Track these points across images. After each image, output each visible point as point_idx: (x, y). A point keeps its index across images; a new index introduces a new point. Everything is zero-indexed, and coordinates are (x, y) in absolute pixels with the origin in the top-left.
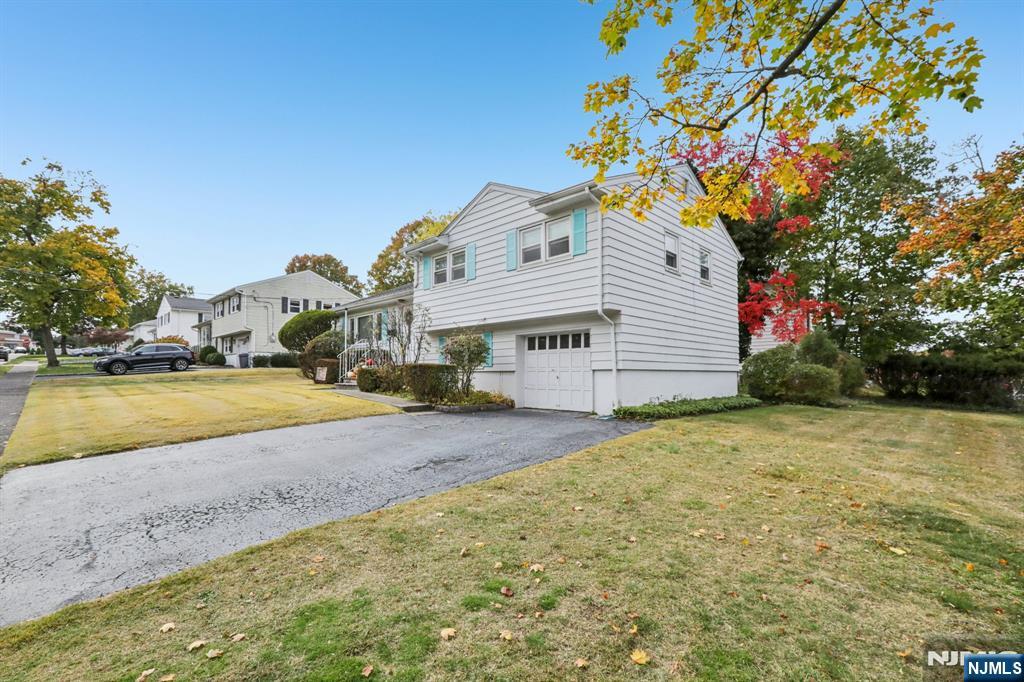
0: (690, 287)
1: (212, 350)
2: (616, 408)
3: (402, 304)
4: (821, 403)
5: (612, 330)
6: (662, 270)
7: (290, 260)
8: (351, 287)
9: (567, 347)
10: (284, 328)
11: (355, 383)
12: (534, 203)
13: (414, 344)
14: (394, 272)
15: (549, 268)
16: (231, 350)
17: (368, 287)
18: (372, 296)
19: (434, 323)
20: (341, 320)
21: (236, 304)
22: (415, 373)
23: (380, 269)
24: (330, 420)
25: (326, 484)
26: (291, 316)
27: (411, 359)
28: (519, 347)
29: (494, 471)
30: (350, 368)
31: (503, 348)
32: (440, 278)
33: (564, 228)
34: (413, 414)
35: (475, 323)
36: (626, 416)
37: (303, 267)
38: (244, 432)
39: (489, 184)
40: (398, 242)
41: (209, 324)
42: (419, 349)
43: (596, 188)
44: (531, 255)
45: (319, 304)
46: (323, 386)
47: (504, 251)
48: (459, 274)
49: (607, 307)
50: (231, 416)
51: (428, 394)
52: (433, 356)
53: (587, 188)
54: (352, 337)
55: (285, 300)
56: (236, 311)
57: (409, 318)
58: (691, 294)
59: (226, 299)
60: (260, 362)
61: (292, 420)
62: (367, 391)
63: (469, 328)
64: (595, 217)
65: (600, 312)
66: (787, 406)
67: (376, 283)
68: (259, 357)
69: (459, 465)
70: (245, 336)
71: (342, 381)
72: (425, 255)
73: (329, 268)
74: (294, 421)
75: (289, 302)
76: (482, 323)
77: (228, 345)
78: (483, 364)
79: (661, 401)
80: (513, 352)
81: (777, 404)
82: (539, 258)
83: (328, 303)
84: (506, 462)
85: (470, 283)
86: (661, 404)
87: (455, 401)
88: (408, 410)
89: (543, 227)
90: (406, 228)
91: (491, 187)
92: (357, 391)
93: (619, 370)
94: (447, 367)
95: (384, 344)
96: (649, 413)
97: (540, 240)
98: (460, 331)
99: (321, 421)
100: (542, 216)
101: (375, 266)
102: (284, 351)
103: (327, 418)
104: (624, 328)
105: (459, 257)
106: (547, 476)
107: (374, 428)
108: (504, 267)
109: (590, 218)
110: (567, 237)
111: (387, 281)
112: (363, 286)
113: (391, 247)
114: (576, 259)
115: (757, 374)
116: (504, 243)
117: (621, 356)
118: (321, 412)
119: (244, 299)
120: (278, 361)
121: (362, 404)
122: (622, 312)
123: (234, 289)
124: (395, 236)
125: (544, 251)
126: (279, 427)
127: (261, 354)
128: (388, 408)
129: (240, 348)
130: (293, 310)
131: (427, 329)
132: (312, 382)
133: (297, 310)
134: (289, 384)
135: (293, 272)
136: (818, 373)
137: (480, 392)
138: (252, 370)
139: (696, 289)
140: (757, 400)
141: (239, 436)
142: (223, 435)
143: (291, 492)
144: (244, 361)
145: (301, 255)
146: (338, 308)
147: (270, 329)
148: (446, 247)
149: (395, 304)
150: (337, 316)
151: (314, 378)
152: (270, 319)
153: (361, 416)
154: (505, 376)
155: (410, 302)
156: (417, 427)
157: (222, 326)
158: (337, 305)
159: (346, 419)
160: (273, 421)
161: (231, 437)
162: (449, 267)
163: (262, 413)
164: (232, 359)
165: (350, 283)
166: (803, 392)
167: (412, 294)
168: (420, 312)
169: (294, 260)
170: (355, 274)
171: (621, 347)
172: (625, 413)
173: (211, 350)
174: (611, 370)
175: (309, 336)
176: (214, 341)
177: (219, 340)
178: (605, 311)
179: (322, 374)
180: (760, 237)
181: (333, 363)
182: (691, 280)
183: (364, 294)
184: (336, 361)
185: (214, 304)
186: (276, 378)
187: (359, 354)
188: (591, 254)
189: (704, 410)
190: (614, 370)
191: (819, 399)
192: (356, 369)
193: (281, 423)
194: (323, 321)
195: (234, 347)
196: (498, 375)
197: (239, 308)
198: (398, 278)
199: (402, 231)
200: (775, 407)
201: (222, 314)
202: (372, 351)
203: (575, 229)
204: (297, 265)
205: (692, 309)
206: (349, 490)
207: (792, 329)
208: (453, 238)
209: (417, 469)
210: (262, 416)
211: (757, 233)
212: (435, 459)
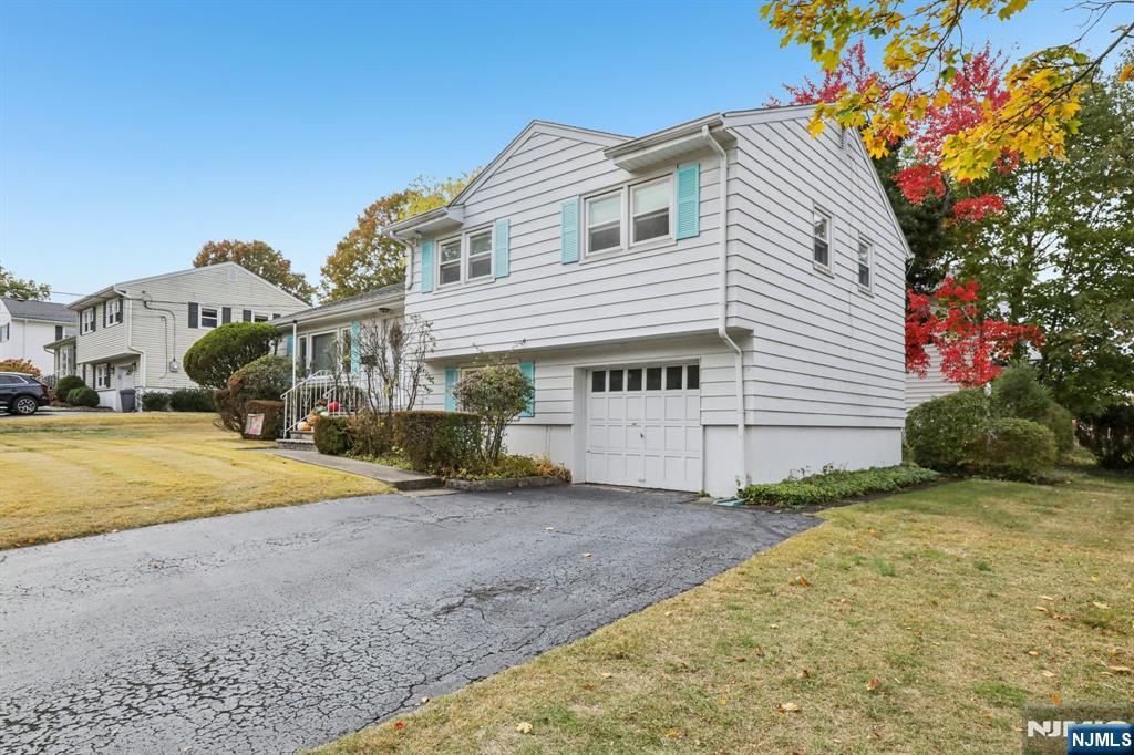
0: (845, 296)
1: (78, 383)
2: (742, 487)
3: (387, 316)
4: (1029, 477)
5: (738, 361)
6: (808, 267)
7: (200, 249)
8: (295, 292)
9: (659, 387)
10: (192, 350)
11: (310, 439)
12: (613, 153)
13: (405, 378)
14: (361, 271)
15: (634, 263)
16: (108, 383)
17: (322, 291)
18: (326, 305)
19: (439, 345)
20: (285, 339)
21: (114, 313)
22: (413, 426)
23: (340, 266)
24: (273, 506)
25: (281, 648)
26: (203, 332)
27: (401, 401)
28: (578, 388)
29: (594, 616)
30: (301, 416)
31: (554, 387)
32: (449, 274)
33: (659, 195)
34: (413, 494)
35: (509, 347)
36: (759, 500)
37: (222, 258)
38: (122, 528)
39: (533, 123)
40: (368, 225)
41: (72, 343)
42: (415, 387)
43: (721, 129)
44: (604, 239)
45: (247, 314)
46: (258, 444)
47: (557, 232)
48: (481, 268)
49: (733, 323)
50: (99, 499)
51: (435, 461)
52: (439, 398)
53: (705, 128)
54: (304, 366)
55: (193, 307)
56: (115, 323)
57: (397, 338)
58: (846, 308)
59: (99, 304)
60: (154, 403)
61: (209, 506)
62: (331, 453)
63: (500, 355)
64: (712, 178)
65: (722, 331)
66: (976, 481)
67: (333, 286)
68: (152, 394)
69: (523, 599)
70: (130, 362)
71: (288, 437)
72: (425, 237)
73: (262, 262)
74: (212, 507)
75: (200, 309)
76: (520, 347)
77: (103, 376)
78: (523, 413)
79: (808, 475)
80: (569, 394)
81: (961, 478)
82: (617, 243)
83: (262, 313)
84: (608, 595)
85: (499, 282)
86: (807, 481)
87: (478, 472)
88: (403, 486)
89: (624, 193)
90: (379, 204)
91: (536, 128)
92: (315, 453)
93: (747, 426)
94: (466, 418)
95: (359, 378)
96: (799, 498)
97: (619, 214)
98: (484, 359)
99: (259, 507)
100: (624, 175)
101: (331, 261)
102: (193, 386)
103: (269, 501)
104: (757, 359)
105: (481, 241)
106: (694, 628)
107: (352, 520)
108: (558, 257)
109: (705, 178)
110: (667, 209)
111: (351, 283)
112: (313, 291)
113: (357, 233)
114: (682, 245)
115: (930, 432)
116: (558, 219)
117: (752, 404)
118: (259, 491)
119: (128, 304)
120: (182, 402)
121: (325, 477)
122: (755, 334)
123: (112, 288)
124: (363, 216)
125: (627, 232)
126: (185, 519)
127: (156, 391)
128: (370, 484)
129: (122, 382)
130: (207, 323)
131: (428, 356)
132: (238, 436)
133: (213, 323)
134: (203, 438)
135: (205, 265)
136: (1026, 432)
137: (516, 457)
138: (141, 415)
139: (854, 300)
140: (934, 473)
141: (114, 536)
142: (85, 535)
143: (213, 667)
144: (129, 401)
145: (218, 241)
146: (278, 321)
147: (171, 351)
148: (458, 226)
149: (373, 315)
150: (280, 333)
151: (242, 431)
152: (170, 336)
153: (325, 497)
154: (554, 432)
155: (399, 312)
156: (426, 519)
157: (94, 346)
158: (276, 316)
159: (302, 502)
160: (175, 507)
161: (100, 537)
162: (465, 258)
163: (156, 492)
164: (110, 397)
165: (293, 285)
166: (1001, 459)
167: (403, 299)
168: (416, 329)
169: (206, 249)
170: (301, 273)
171: (752, 389)
172: (759, 494)
173: (75, 382)
174: (736, 426)
175: (233, 363)
176: (80, 368)
177: (89, 367)
178: (730, 331)
179: (256, 424)
180: (924, 226)
181: (273, 408)
182: (846, 285)
183: (315, 301)
184: (277, 403)
185: (80, 312)
186: (181, 429)
187: (317, 393)
188: (706, 238)
189: (870, 489)
190: (741, 427)
191: (1026, 472)
192: (311, 417)
193: (188, 511)
194: (256, 340)
195: (113, 379)
196: (542, 431)
197: (120, 317)
198: (368, 279)
199: (374, 208)
200: (958, 484)
201: (93, 327)
202: (340, 390)
203: (680, 196)
204: (212, 256)
205: (847, 331)
206: (328, 663)
207: (970, 364)
208: (471, 210)
209: (449, 609)
210: (155, 498)
211: (921, 219)
212: (476, 588)
